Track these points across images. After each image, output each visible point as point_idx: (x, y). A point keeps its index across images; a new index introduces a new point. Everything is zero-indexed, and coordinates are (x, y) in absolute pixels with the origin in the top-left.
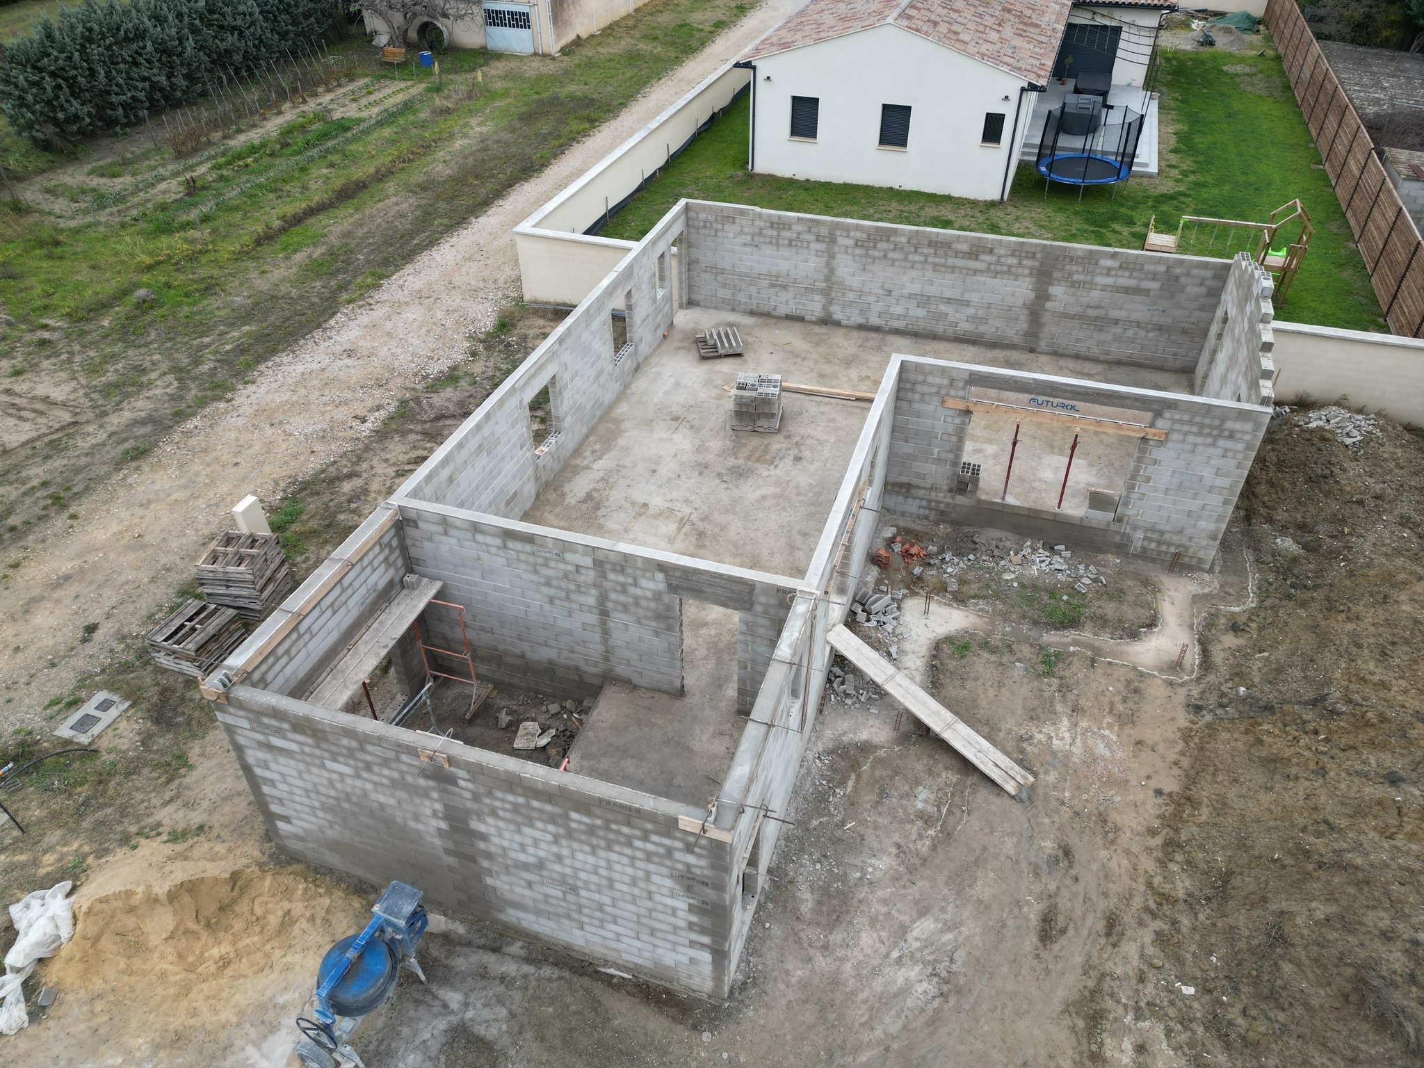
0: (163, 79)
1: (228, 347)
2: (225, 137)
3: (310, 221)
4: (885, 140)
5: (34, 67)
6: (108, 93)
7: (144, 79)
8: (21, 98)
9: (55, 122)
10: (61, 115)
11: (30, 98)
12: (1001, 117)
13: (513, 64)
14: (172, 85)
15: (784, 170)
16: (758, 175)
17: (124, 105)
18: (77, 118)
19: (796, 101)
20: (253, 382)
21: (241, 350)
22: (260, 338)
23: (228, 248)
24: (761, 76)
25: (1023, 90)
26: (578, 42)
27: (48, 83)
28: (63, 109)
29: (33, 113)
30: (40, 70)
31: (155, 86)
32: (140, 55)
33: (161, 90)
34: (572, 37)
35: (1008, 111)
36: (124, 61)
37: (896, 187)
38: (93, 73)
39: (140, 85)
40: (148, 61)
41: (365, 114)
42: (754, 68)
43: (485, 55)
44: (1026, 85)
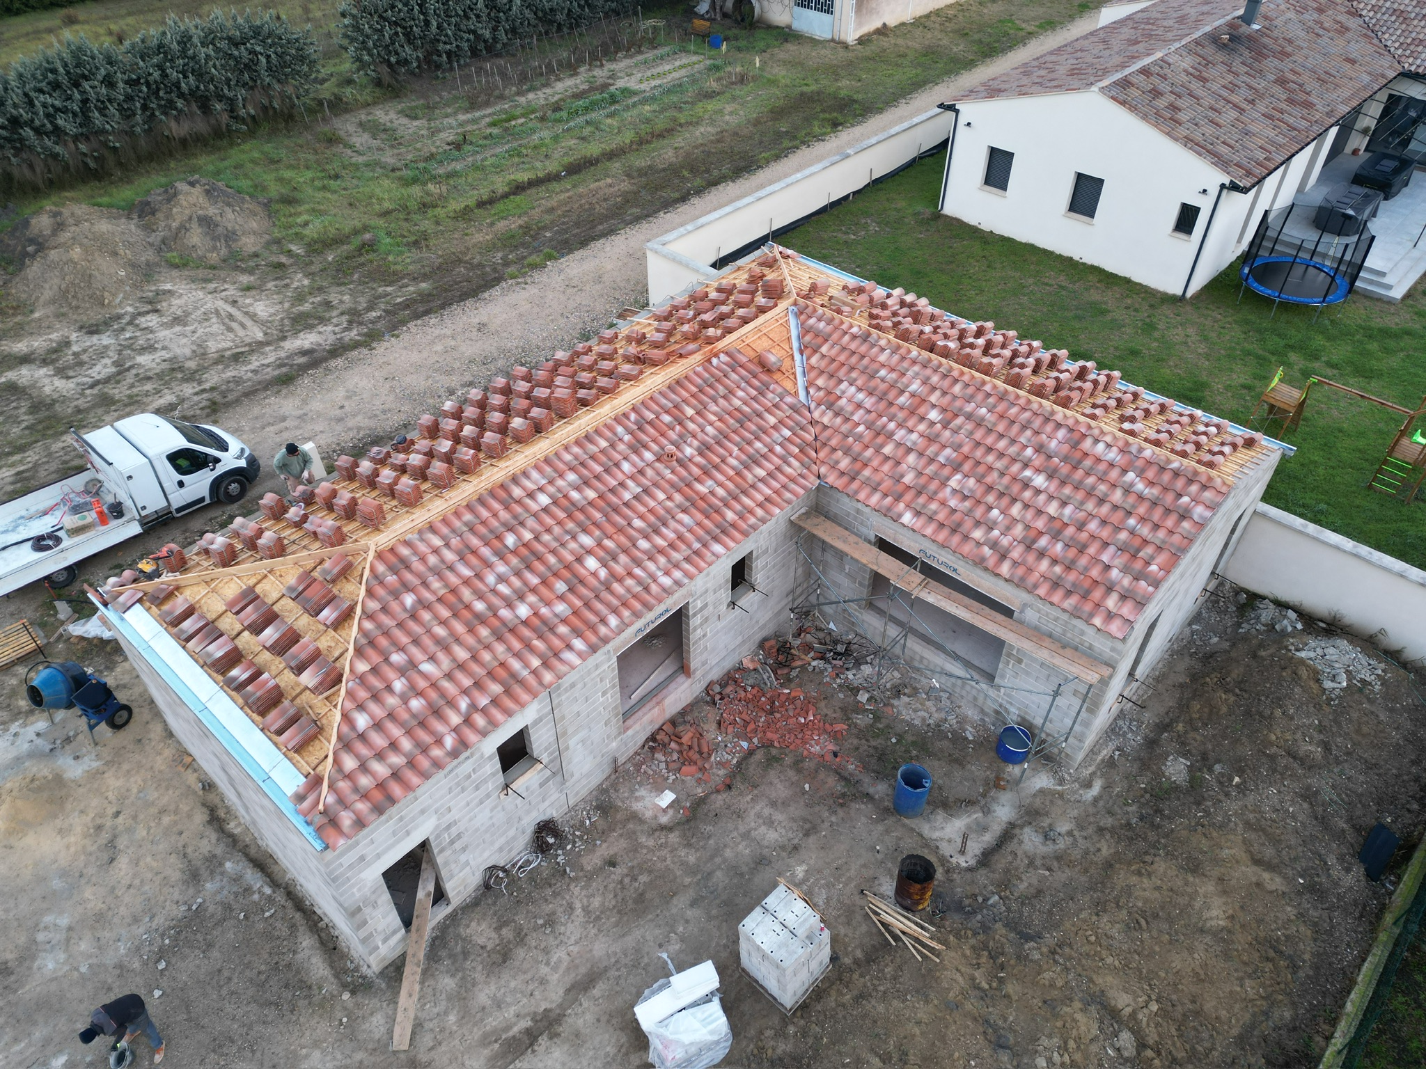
0: (487, 34)
1: (399, 300)
2: (518, 94)
3: (533, 191)
4: (1074, 207)
5: (381, 17)
6: (438, 41)
7: (470, 31)
8: (363, 42)
9: (390, 65)
10: (393, 59)
11: (371, 43)
12: (1197, 210)
13: (805, 50)
14: (495, 39)
15: (971, 216)
16: (947, 216)
17: (449, 54)
18: (406, 62)
19: (993, 151)
20: (398, 336)
21: (406, 305)
22: (426, 297)
23: (455, 205)
24: (962, 120)
25: (1223, 186)
26: (883, 31)
27: (388, 32)
28: (397, 53)
29: (371, 55)
30: (385, 19)
31: (479, 38)
32: (472, 10)
33: (485, 41)
34: (877, 24)
35: (1205, 205)
36: (457, 15)
37: (1076, 258)
38: (427, 23)
39: (466, 36)
40: (478, 16)
41: (643, 86)
42: (957, 112)
43: (787, 35)
44: (1227, 182)
